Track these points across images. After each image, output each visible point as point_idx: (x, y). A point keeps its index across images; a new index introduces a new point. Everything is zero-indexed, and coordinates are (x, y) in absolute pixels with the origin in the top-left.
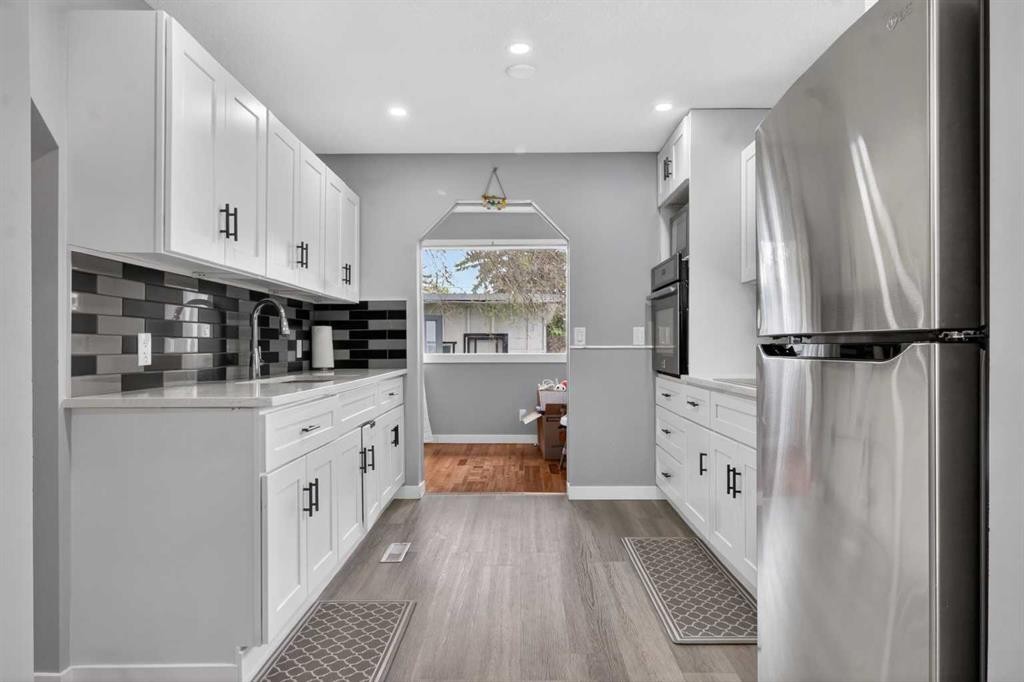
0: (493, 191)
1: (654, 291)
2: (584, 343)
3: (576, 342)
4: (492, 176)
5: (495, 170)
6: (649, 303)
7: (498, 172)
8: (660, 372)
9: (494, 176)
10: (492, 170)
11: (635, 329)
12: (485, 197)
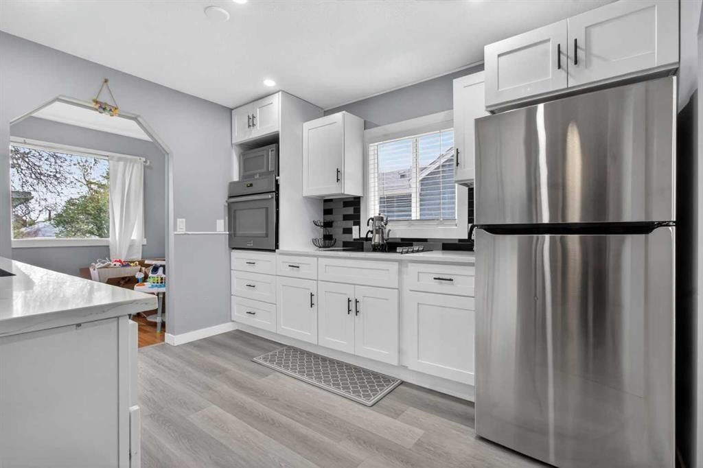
0: (105, 98)
1: (230, 197)
2: (184, 230)
3: (178, 230)
4: (103, 85)
5: (106, 81)
6: (227, 204)
7: (109, 83)
8: (233, 249)
9: (105, 86)
10: (104, 80)
11: (218, 221)
12: (97, 102)
